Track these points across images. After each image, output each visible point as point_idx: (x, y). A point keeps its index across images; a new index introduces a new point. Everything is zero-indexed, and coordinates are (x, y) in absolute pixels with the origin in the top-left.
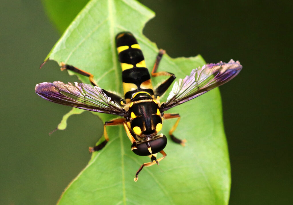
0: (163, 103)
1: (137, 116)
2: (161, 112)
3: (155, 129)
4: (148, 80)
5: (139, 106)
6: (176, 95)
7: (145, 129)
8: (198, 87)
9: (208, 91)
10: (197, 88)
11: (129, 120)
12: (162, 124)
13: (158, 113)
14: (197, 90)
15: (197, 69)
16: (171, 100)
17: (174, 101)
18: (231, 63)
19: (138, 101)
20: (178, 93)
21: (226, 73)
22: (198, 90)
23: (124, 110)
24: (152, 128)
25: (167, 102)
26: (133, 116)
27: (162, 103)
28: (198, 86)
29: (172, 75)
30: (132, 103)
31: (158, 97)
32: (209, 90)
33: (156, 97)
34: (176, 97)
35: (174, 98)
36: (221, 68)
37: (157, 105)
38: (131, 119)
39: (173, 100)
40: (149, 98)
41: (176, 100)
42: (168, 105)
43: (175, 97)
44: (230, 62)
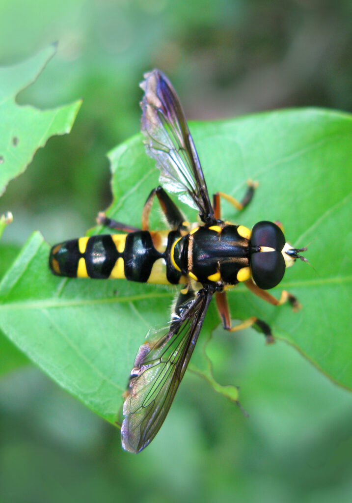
0: (199, 216)
1: (218, 271)
2: (215, 223)
3: (246, 239)
4: (152, 236)
5: (199, 263)
6: (189, 190)
7: (245, 260)
8: (181, 149)
9: (190, 133)
10: (180, 151)
11: (222, 287)
12: (238, 226)
13: (217, 229)
14: (184, 152)
15: (146, 147)
16: (196, 201)
17: (198, 197)
18: (146, 87)
19: (188, 263)
20: (186, 187)
21: (162, 97)
22: (185, 150)
23: (200, 292)
24: (245, 245)
25: (197, 209)
26: (215, 277)
27: (199, 219)
28: (178, 148)
29: (155, 193)
30: (191, 274)
31: (184, 224)
32: (189, 130)
33: (185, 228)
34: (191, 191)
35: (194, 195)
36: (152, 104)
37: (201, 229)
38: (220, 283)
39: (196, 197)
40: (186, 241)
41: (196, 192)
42: (205, 210)
43: (192, 194)
44: (144, 89)
